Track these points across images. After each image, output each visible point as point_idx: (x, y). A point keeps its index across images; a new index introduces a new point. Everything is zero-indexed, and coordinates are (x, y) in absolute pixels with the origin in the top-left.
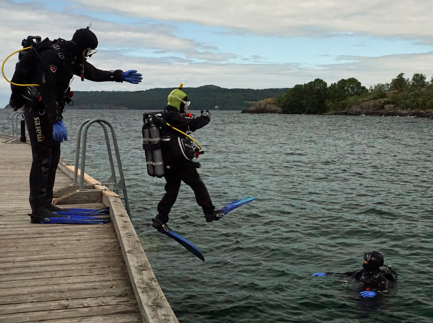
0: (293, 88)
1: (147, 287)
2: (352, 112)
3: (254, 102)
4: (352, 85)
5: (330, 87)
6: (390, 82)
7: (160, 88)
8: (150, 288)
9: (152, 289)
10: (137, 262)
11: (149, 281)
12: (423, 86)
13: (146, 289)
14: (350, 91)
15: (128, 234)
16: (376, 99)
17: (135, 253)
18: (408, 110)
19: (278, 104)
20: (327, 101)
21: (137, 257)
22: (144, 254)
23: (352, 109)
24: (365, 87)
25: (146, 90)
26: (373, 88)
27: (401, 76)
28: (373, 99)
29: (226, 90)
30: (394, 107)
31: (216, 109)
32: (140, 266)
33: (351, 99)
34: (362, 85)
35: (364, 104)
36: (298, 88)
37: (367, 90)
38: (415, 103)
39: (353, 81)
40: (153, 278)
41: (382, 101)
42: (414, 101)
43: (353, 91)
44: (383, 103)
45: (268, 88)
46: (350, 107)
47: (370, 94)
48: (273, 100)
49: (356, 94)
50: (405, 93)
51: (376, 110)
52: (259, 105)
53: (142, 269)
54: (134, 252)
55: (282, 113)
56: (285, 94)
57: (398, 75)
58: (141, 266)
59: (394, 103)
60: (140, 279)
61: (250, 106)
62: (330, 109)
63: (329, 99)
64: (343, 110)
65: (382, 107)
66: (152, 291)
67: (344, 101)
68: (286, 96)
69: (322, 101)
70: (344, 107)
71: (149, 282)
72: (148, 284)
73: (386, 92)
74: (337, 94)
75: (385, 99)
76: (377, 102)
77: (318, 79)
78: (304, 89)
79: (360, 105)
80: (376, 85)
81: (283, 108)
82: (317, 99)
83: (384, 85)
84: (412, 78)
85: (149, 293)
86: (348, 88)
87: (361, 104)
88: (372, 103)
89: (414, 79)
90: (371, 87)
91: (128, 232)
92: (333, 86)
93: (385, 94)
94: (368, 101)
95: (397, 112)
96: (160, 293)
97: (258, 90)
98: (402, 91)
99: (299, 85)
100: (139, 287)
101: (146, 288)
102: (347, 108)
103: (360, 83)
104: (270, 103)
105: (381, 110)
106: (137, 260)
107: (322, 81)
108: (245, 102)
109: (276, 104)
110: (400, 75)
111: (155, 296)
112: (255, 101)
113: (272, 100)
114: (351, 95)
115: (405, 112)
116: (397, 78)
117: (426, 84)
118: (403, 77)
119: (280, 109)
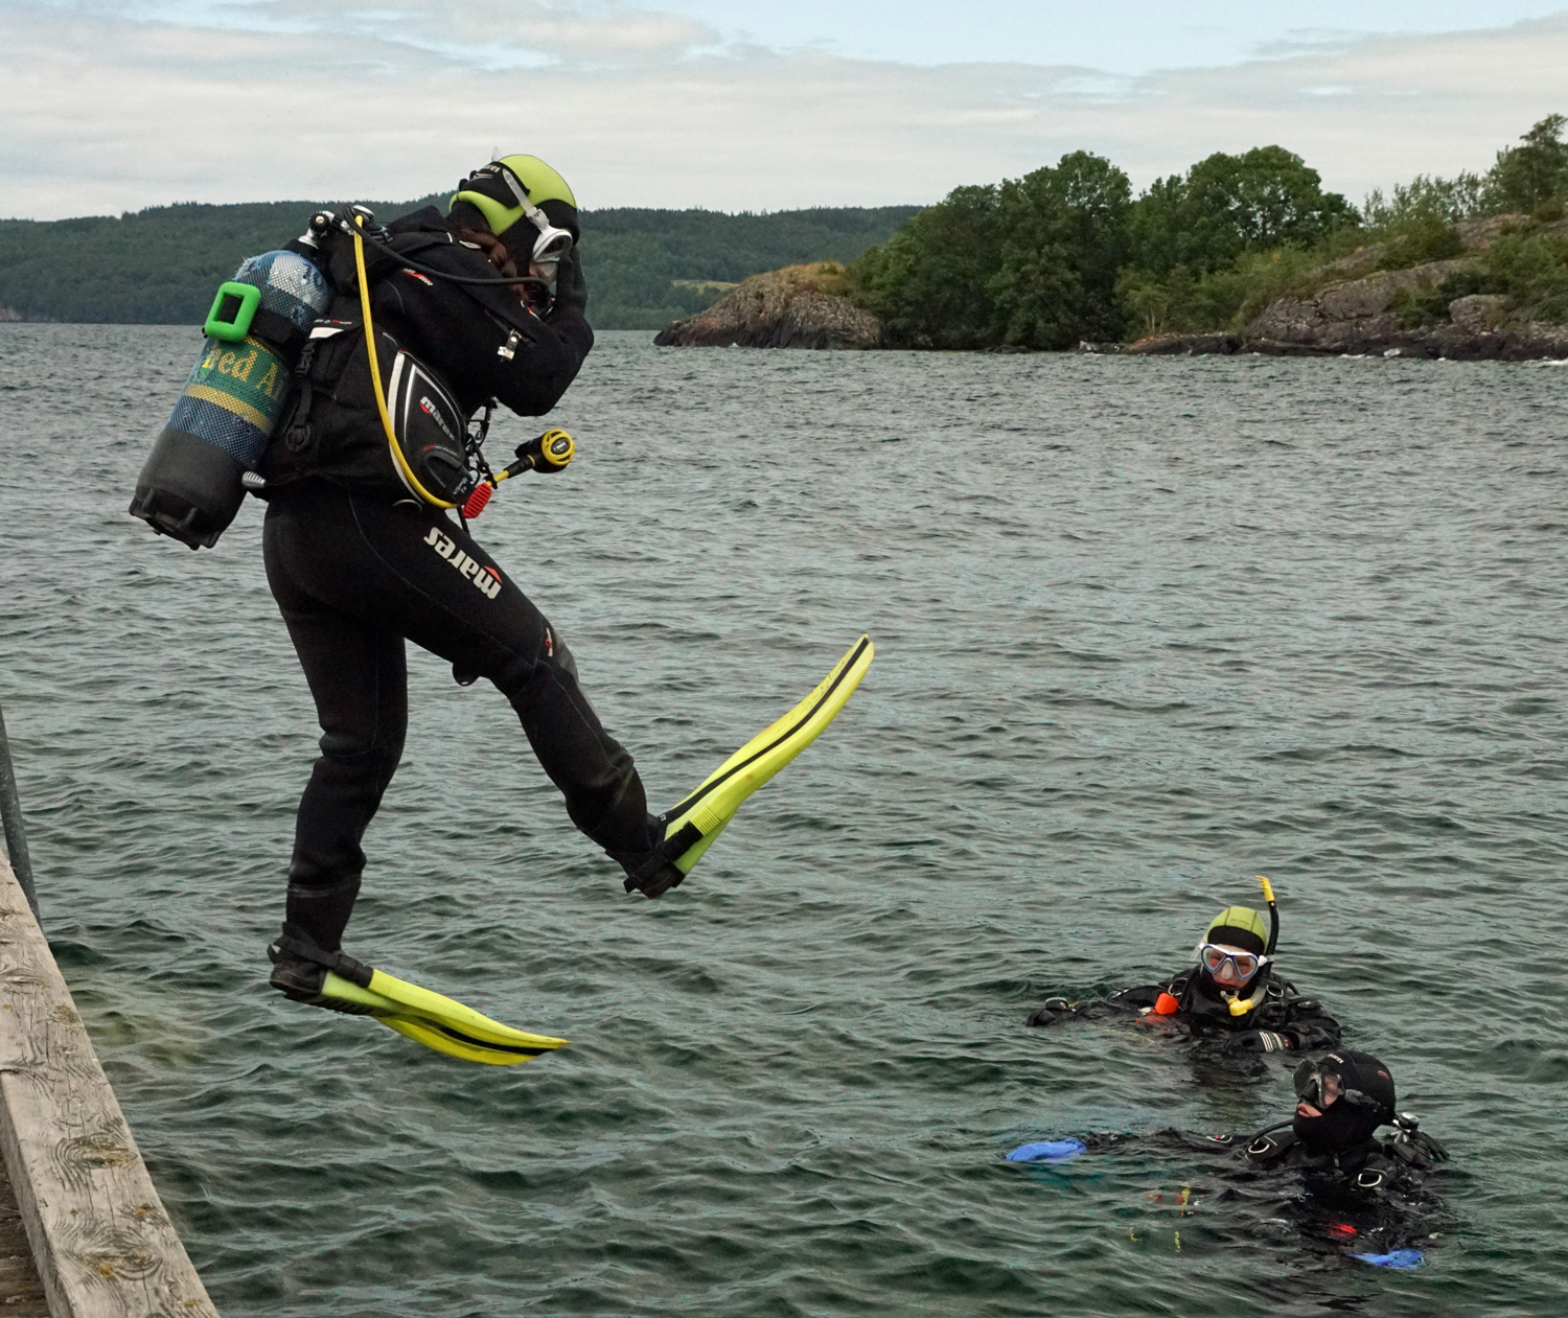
0: (940, 207)
1: (112, 1251)
2: (1268, 334)
3: (723, 286)
4: (1267, 191)
5: (1146, 200)
7: (201, 201)
8: (129, 1259)
9: (140, 1264)
10: (61, 1124)
11: (123, 1224)
13: (104, 1265)
14: (1258, 219)
15: (11, 973)
16: (1401, 266)
17: (52, 1075)
19: (859, 295)
20: (1127, 276)
21: (65, 1098)
22: (103, 1078)
23: (1265, 320)
24: (1340, 197)
25: (126, 216)
26: (1389, 201)
27: (1546, 130)
28: (1387, 264)
30: (1507, 309)
32: (77, 1141)
33: (1262, 267)
34: (1325, 188)
35: (1335, 294)
36: (967, 205)
37: (1355, 218)
39: (1272, 164)
40: (146, 1207)
41: (1439, 272)
43: (1275, 220)
44: (1443, 288)
45: (805, 206)
46: (1255, 312)
47: (1367, 238)
49: (1294, 237)
50: (1566, 230)
51: (1402, 327)
52: (755, 303)
53: (86, 1160)
54: (41, 1070)
55: (883, 346)
56: (895, 237)
57: (1529, 129)
58: (83, 1142)
59: (1503, 286)
60: (74, 1212)
61: (701, 305)
62: (1143, 322)
63: (1141, 266)
64: (1217, 327)
65: (1439, 311)
66: (140, 1275)
67: (1223, 278)
68: (905, 250)
69: (1101, 282)
70: (1221, 310)
71: (124, 1229)
72: (117, 1238)
73: (1462, 227)
74: (1184, 239)
75: (1455, 265)
76: (1408, 280)
77: (1080, 158)
78: (1003, 211)
79: (1310, 296)
80: (1407, 183)
81: (884, 315)
82: (1073, 267)
83: (1450, 187)
85: (126, 1285)
86: (1246, 204)
87: (1318, 296)
88: (1377, 287)
90: (1377, 197)
91: (14, 965)
92: (1165, 193)
93: (1455, 236)
94: (1358, 276)
95: (1520, 332)
96: (182, 1284)
97: (745, 216)
99: (974, 189)
100: (69, 1254)
101: (105, 1256)
102: (1240, 315)
103: (1312, 178)
104: (812, 288)
105: (1431, 325)
106: (59, 1113)
107: (1101, 165)
108: (676, 283)
109: (845, 293)
110: (1540, 129)
111: (158, 1301)
112: (732, 280)
113: (822, 271)
114: (1265, 244)
115: (1565, 334)
116: (1524, 144)
118: (1561, 139)
119: (866, 324)
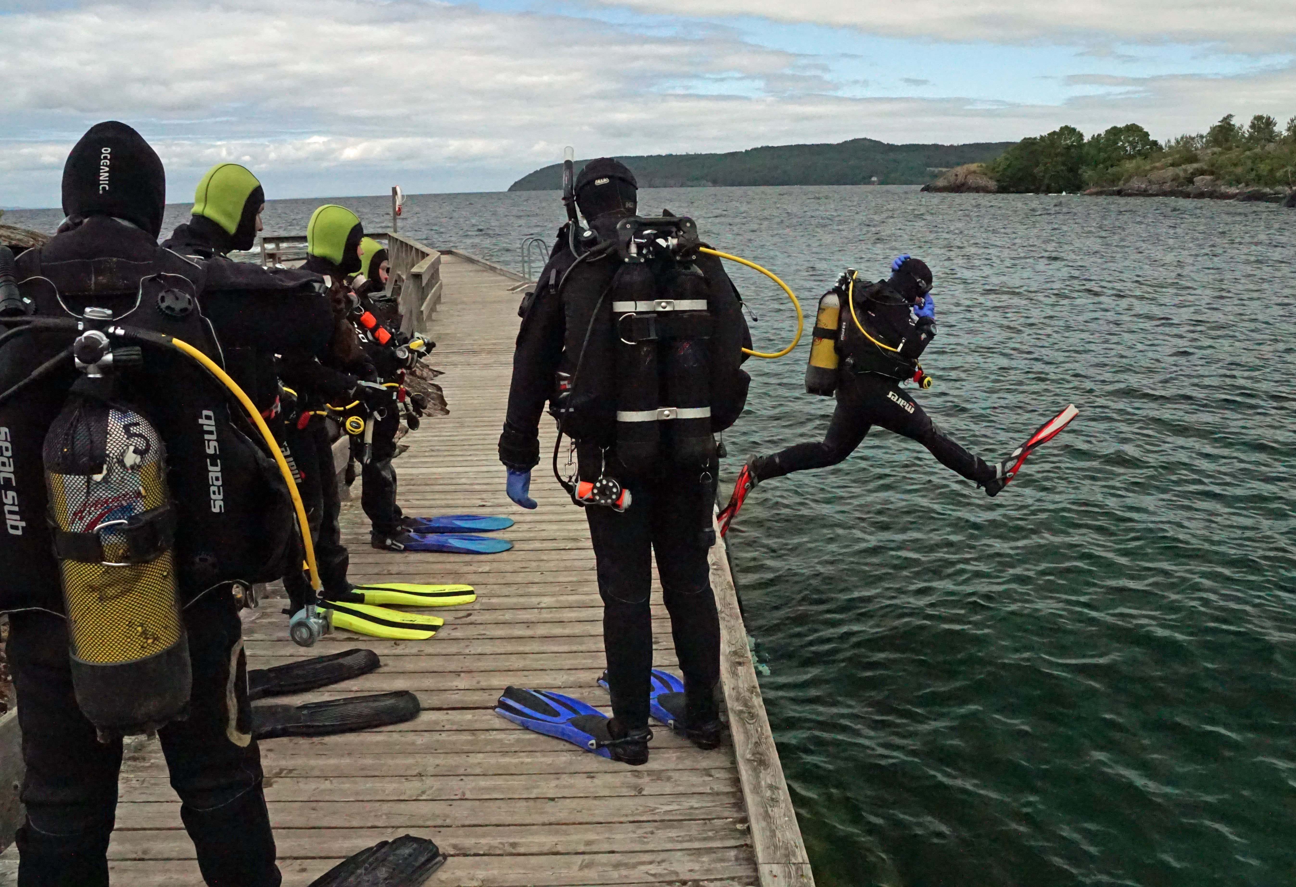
0: (1020, 143)
2: (1131, 189)
3: (944, 170)
4: (1131, 139)
5: (1089, 142)
6: (1205, 131)
12: (1270, 141)
14: (1128, 149)
16: (1178, 165)
18: (1240, 186)
19: (990, 174)
20: (1083, 168)
23: (1131, 184)
24: (1156, 141)
25: (746, 151)
26: (1173, 143)
27: (1227, 119)
28: (1172, 165)
29: (891, 148)
30: (1213, 181)
31: (873, 183)
33: (1129, 165)
34: (1151, 138)
35: (1155, 176)
36: (1028, 143)
37: (1161, 148)
38: (1254, 172)
39: (1133, 129)
41: (1190, 168)
42: (1252, 170)
43: (1134, 149)
44: (1192, 173)
45: (972, 142)
46: (1127, 180)
47: (1165, 155)
48: (981, 166)
49: (1140, 155)
50: (1234, 154)
51: (1177, 187)
52: (955, 177)
55: (999, 192)
56: (1003, 153)
57: (1221, 119)
59: (1212, 173)
61: (935, 176)
62: (1088, 184)
63: (1088, 165)
64: (1114, 187)
65: (1190, 181)
67: (1116, 169)
68: (1007, 159)
69: (1073, 170)
70: (1115, 180)
73: (1198, 152)
74: (1103, 155)
75: (1195, 165)
76: (1180, 171)
77: (1066, 127)
78: (1040, 146)
79: (1146, 176)
80: (1179, 137)
81: (999, 182)
82: (1064, 165)
83: (1194, 138)
84: (1249, 124)
86: (1124, 143)
87: (1149, 176)
88: (1170, 172)
89: (1253, 126)
90: (1169, 141)
92: (1096, 139)
93: (1196, 155)
94: (1162, 169)
95: (1218, 189)
97: (951, 146)
98: (1230, 149)
99: (1030, 138)
102: (1122, 182)
103: (1147, 134)
104: (974, 172)
105: (1188, 185)
107: (1074, 130)
108: (928, 169)
109: (986, 174)
110: (1225, 119)
112: (948, 168)
113: (978, 167)
114: (1131, 157)
115: (1233, 190)
116: (1219, 124)
117: (1277, 136)
118: (1232, 123)
119: (992, 184)
